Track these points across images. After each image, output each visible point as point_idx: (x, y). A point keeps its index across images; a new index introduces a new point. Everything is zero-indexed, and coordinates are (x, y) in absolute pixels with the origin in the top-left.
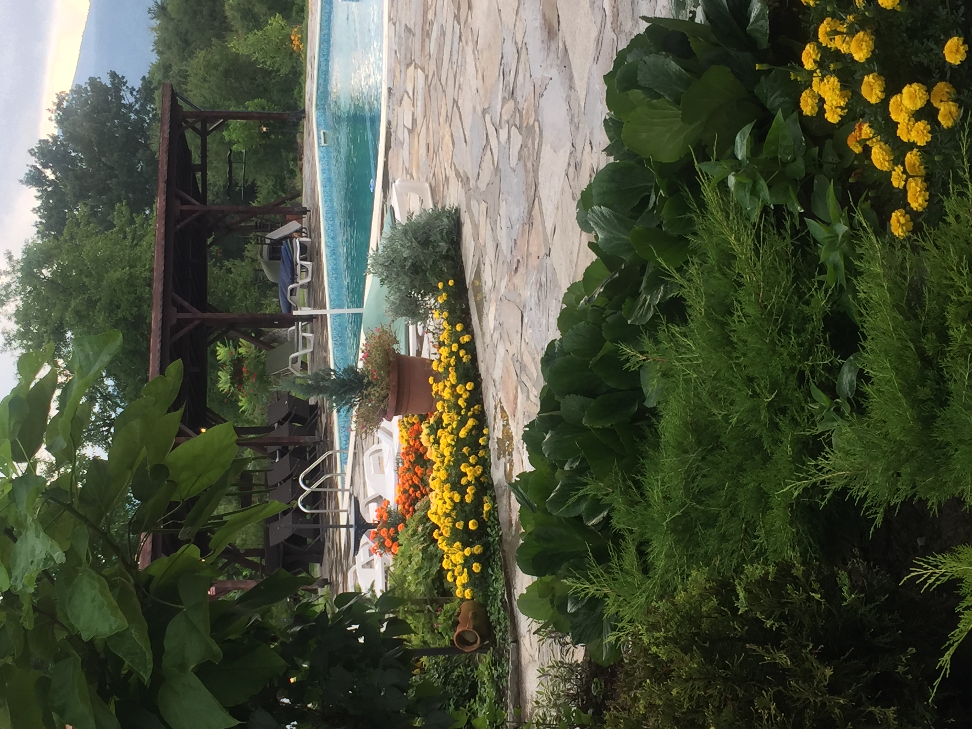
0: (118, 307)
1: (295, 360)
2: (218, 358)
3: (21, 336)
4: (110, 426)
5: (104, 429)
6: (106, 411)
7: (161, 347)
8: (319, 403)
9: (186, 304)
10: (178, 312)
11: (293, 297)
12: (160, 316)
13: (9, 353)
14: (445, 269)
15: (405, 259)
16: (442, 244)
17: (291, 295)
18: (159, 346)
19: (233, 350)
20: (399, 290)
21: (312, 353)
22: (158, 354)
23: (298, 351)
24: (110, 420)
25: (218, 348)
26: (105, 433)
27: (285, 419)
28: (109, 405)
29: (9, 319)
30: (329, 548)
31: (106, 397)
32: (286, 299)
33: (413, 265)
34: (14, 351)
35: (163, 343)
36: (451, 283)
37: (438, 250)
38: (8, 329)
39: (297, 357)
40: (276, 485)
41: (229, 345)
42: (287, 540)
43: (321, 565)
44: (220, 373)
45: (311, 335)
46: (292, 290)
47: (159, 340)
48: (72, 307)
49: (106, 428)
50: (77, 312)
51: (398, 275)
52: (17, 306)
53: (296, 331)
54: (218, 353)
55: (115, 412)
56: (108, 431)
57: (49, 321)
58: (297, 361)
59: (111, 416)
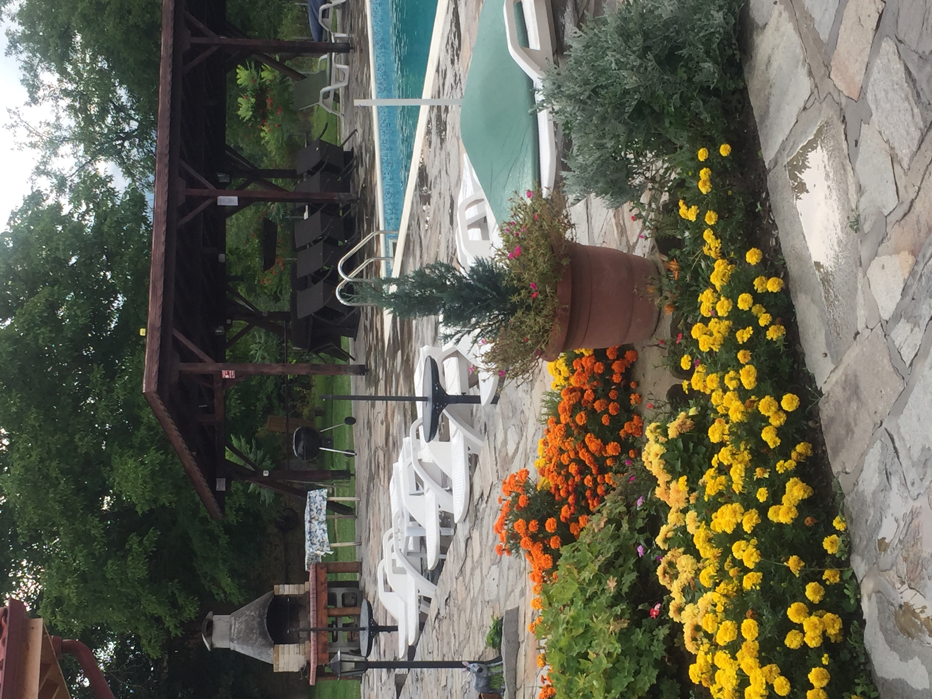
0: (129, 12)
1: (327, 95)
2: (239, 82)
3: (25, 38)
4: (124, 140)
5: (117, 143)
6: (119, 124)
7: (172, 78)
8: (355, 150)
9: (201, 26)
10: (192, 36)
11: (325, 19)
12: (170, 42)
13: (14, 57)
14: (706, 117)
15: (626, 92)
16: (708, 65)
17: (323, 17)
18: (169, 77)
19: (254, 73)
20: (601, 147)
21: (347, 88)
22: (169, 88)
23: (330, 85)
24: (125, 133)
25: (238, 71)
26: (119, 147)
27: (316, 168)
28: (122, 118)
29: (13, 19)
30: (365, 327)
31: (120, 108)
32: (317, 20)
33: (640, 103)
34: (20, 55)
35: (174, 72)
36: (725, 150)
37: (697, 78)
38: (13, 29)
39: (329, 92)
40: (305, 247)
41: (251, 68)
42: (316, 313)
43: (355, 340)
44: (240, 100)
45: (346, 67)
46: (325, 11)
47: (170, 70)
48: (79, 10)
49: (120, 142)
50: (84, 17)
51: (603, 119)
52: (20, 5)
53: (328, 60)
54: (238, 77)
55: (129, 124)
56: (122, 145)
57: (55, 25)
58: (328, 96)
59: (124, 129)
